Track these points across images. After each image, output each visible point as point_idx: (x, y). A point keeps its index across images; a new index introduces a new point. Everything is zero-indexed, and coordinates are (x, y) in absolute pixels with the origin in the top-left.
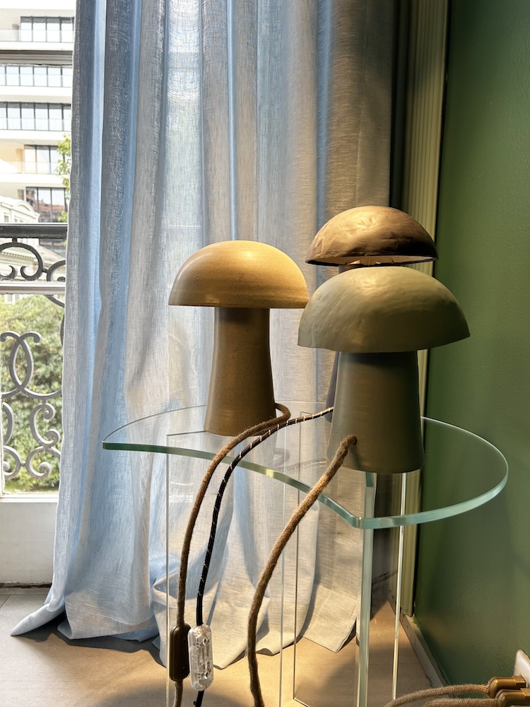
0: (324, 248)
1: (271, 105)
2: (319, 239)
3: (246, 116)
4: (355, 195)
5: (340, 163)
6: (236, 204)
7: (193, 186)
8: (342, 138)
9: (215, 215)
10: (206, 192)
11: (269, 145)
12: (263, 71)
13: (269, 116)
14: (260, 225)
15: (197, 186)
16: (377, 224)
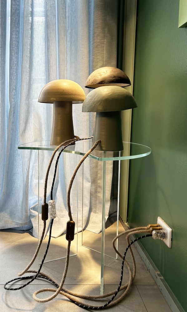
0: (91, 82)
1: (72, 30)
2: (89, 78)
3: (62, 35)
4: (103, 64)
5: (98, 51)
6: (59, 67)
7: (43, 61)
8: (98, 42)
9: (52, 72)
10: (48, 64)
11: (71, 45)
12: (69, 17)
13: (71, 34)
14: (68, 75)
15: (44, 61)
16: (109, 73)
